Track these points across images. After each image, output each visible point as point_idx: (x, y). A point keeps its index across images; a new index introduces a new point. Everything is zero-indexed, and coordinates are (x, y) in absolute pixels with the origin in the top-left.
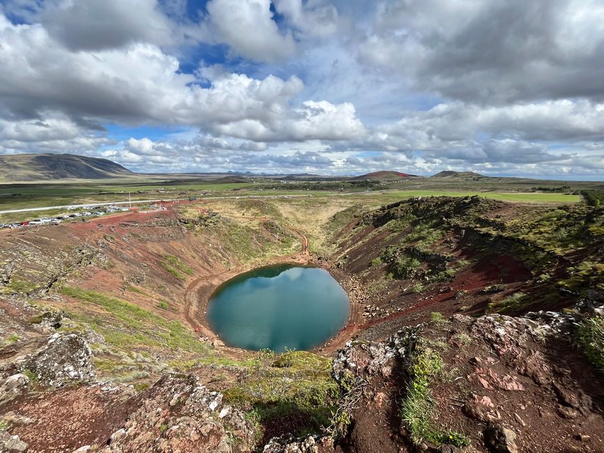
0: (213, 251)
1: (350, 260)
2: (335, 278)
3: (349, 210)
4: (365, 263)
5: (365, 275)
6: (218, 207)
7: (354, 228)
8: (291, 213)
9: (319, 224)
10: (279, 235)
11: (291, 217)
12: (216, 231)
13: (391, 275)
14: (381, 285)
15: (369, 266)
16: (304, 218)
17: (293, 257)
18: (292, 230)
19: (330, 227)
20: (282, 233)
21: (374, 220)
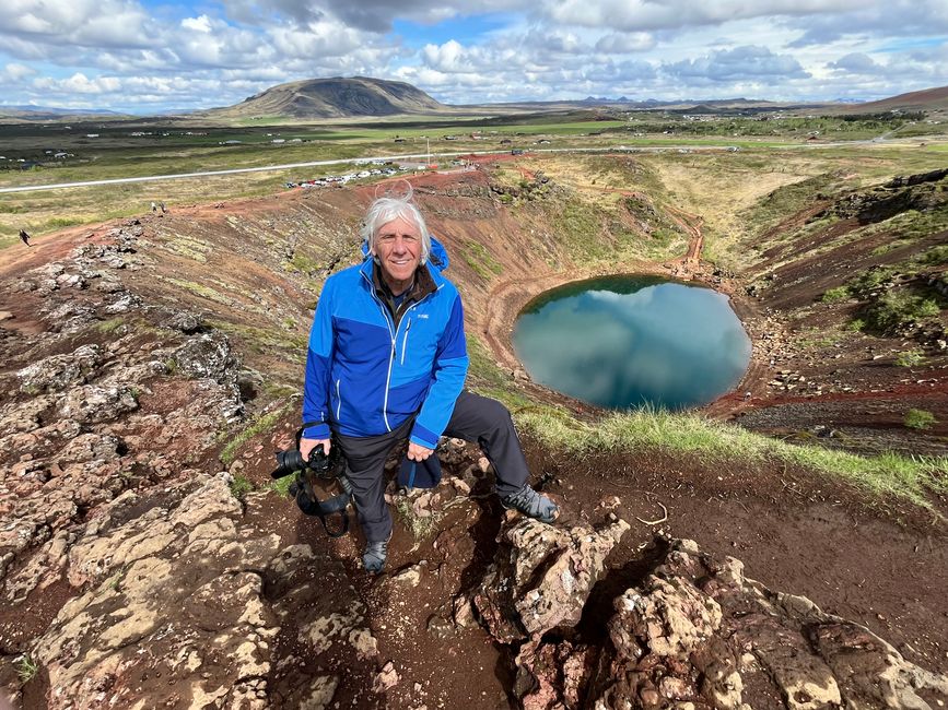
0: (535, 242)
1: (779, 283)
2: (737, 311)
3: (808, 183)
4: (808, 294)
5: (799, 316)
6: (554, 167)
7: (808, 222)
8: (682, 183)
9: (735, 208)
10: (650, 224)
11: (680, 191)
12: (545, 209)
13: (859, 324)
14: (828, 340)
15: (816, 301)
16: (706, 195)
17: (668, 264)
18: (678, 216)
19: (756, 216)
20: (656, 221)
21: (864, 207)
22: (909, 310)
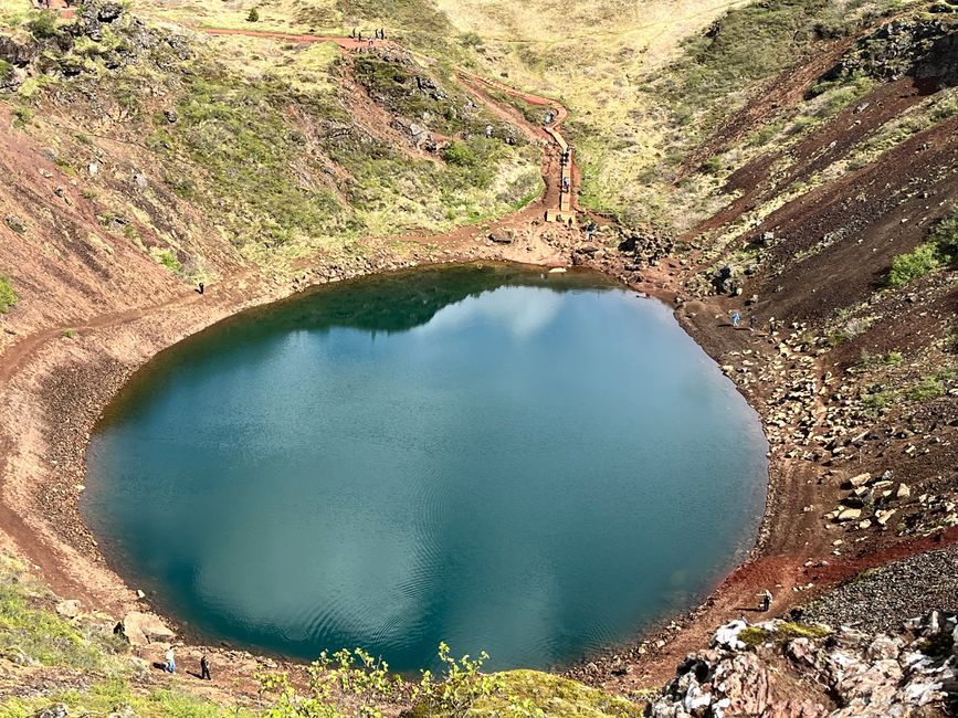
0: (108, 199)
1: (783, 252)
2: (702, 339)
4: (854, 273)
5: (852, 328)
7: (810, 95)
8: (491, 12)
9: (635, 71)
10: (433, 127)
11: (491, 32)
12: (120, 98)
14: (931, 381)
15: (877, 286)
16: (557, 40)
17: (500, 233)
18: (499, 99)
19: (689, 87)
20: (448, 116)
21: (919, 50)
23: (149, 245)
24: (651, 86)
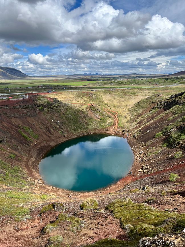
0: (54, 125)
1: (143, 133)
2: (130, 144)
3: (149, 98)
4: (151, 136)
5: (149, 144)
7: (150, 111)
8: (110, 100)
9: (128, 108)
10: (99, 115)
11: (109, 103)
13: (166, 144)
15: (154, 138)
16: (118, 104)
17: (106, 129)
18: (109, 112)
19: (134, 110)
20: (101, 114)
21: (165, 105)
22: (178, 138)
23: (58, 130)
24: (130, 110)
